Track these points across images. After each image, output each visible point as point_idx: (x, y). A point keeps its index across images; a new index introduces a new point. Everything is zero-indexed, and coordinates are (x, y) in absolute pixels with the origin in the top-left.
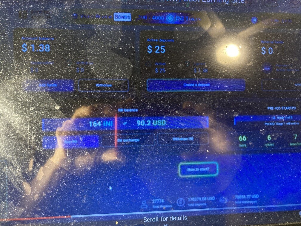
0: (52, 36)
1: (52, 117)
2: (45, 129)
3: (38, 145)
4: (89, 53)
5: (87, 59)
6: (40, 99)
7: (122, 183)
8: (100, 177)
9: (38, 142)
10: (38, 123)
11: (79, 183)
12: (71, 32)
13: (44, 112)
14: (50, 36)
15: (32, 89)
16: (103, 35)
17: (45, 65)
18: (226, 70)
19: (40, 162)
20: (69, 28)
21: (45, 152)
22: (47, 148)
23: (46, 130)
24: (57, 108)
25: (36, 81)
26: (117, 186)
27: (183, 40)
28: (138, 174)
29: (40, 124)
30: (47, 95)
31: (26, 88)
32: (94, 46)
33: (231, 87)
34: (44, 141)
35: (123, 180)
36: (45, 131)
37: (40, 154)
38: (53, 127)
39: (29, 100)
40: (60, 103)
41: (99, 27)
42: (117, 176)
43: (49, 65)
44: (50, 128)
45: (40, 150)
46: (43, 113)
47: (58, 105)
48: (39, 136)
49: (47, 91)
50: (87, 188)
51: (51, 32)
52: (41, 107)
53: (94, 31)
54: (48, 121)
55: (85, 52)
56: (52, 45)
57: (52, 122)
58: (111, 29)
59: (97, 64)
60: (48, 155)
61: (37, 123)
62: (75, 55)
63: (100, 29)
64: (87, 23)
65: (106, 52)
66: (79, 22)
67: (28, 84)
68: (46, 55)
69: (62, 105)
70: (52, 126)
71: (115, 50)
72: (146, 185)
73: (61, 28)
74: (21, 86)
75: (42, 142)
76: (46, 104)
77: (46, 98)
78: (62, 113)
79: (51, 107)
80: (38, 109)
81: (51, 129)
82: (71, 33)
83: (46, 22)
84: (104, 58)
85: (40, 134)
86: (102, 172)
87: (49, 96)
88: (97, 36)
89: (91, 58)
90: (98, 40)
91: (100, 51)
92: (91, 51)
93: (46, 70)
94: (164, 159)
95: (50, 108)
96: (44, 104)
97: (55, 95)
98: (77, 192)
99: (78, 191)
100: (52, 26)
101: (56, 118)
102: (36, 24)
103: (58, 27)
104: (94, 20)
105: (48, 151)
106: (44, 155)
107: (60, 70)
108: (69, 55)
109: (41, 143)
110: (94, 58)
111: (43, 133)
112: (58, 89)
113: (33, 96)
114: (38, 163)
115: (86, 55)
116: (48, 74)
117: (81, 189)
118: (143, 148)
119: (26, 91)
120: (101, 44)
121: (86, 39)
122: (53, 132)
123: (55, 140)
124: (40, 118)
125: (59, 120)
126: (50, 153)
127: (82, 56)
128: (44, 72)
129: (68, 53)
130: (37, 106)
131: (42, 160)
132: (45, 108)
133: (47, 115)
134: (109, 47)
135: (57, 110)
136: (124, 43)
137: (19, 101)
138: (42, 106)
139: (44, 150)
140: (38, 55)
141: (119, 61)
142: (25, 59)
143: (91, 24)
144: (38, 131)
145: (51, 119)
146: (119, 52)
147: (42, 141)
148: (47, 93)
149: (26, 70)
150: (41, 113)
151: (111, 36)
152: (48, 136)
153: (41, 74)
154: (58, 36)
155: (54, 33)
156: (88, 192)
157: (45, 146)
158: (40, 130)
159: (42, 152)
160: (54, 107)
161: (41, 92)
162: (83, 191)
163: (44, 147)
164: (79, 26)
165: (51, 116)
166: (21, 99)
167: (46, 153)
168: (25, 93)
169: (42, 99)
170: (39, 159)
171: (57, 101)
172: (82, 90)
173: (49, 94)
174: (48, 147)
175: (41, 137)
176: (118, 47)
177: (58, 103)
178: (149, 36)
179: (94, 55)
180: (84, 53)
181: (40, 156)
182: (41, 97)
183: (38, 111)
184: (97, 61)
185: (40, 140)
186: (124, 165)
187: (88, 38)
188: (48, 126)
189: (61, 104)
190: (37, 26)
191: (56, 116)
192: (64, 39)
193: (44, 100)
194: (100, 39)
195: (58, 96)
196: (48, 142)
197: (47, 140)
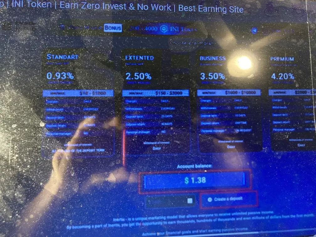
0: (37, 48)
1: (37, 135)
2: (29, 147)
3: (20, 165)
4: (76, 66)
5: (75, 73)
6: (24, 115)
7: (112, 206)
8: (88, 200)
9: (21, 162)
10: (21, 141)
11: (65, 207)
12: (57, 44)
13: (28, 129)
14: (35, 48)
15: (15, 105)
16: (93, 47)
17: (30, 79)
18: (225, 84)
19: (22, 184)
20: (56, 40)
21: (28, 173)
22: (30, 169)
23: (30, 149)
24: (42, 124)
25: (20, 97)
26: (107, 210)
27: (178, 52)
28: (130, 196)
29: (23, 142)
30: (32, 111)
31: (8, 103)
32: (82, 59)
33: (230, 101)
34: (27, 161)
35: (112, 203)
36: (28, 150)
37: (22, 175)
38: (37, 146)
39: (11, 117)
40: (45, 119)
41: (88, 39)
42: (107, 199)
43: (34, 80)
44: (34, 146)
45: (22, 170)
47: (43, 122)
48: (22, 156)
49: (31, 106)
50: (73, 212)
51: (36, 44)
52: (25, 124)
53: (83, 43)
54: (32, 139)
55: (73, 65)
56: (38, 58)
57: (36, 140)
58: (101, 41)
59: (86, 78)
60: (31, 176)
61: (20, 141)
62: (62, 68)
63: (89, 41)
64: (75, 34)
65: (96, 65)
66: (66, 33)
67: (11, 99)
68: (31, 68)
69: (47, 121)
70: (36, 144)
71: (104, 63)
72: (138, 208)
73: (47, 40)
75: (25, 162)
76: (30, 120)
77: (30, 115)
78: (48, 131)
79: (35, 124)
80: (22, 126)
81: (35, 148)
82: (58, 46)
83: (31, 34)
84: (93, 71)
85: (23, 153)
86: (90, 194)
87: (34, 112)
88: (85, 48)
89: (79, 72)
90: (87, 53)
91: (89, 64)
92: (79, 64)
93: (30, 84)
94: (158, 180)
95: (34, 125)
96: (28, 121)
98: (63, 216)
100: (38, 37)
101: (40, 136)
102: (20, 35)
104: (82, 32)
105: (31, 172)
106: (27, 176)
108: (55, 68)
109: (24, 163)
110: (82, 71)
111: (26, 153)
112: (44, 104)
113: (16, 112)
114: (20, 184)
115: (74, 69)
116: (33, 89)
117: (67, 213)
118: (135, 168)
119: (9, 107)
120: (90, 57)
121: (74, 52)
122: (37, 150)
123: (39, 159)
124: (23, 136)
125: (44, 138)
126: (33, 174)
127: (69, 69)
128: (29, 87)
129: (54, 66)
130: (20, 123)
131: (24, 181)
132: (29, 125)
133: (31, 132)
134: (98, 59)
135: (41, 127)
136: (114, 55)
137: (1, 118)
138: (26, 123)
139: (27, 171)
140: (22, 69)
141: (109, 75)
142: (8, 73)
143: (79, 36)
144: (20, 150)
145: (35, 136)
146: (109, 65)
147: (25, 160)
148: (32, 109)
149: (9, 84)
150: (25, 130)
151: (101, 48)
152: (32, 155)
153: (25, 89)
154: (44, 48)
155: (40, 45)
156: (75, 216)
157: (28, 166)
158: (23, 149)
159: (24, 173)
160: (39, 124)
161: (24, 107)
162: (69, 215)
163: (27, 168)
164: (67, 38)
165: (35, 134)
166: (3, 116)
167: (30, 174)
168: (8, 109)
169: (26, 115)
170: (21, 181)
171: (42, 117)
172: (69, 105)
173: (33, 110)
174: (31, 168)
175: (24, 156)
176: (108, 60)
177: (43, 120)
178: (142, 48)
179: (82, 68)
180: (72, 66)
181: (22, 177)
182: (25, 114)
183: (21, 128)
184: (86, 74)
185: (22, 160)
186: (114, 187)
187: (76, 50)
188: (32, 144)
189: (46, 121)
190: (21, 38)
191: (41, 133)
193: (28, 116)
194: (89, 51)
195: (43, 113)
196: (32, 161)
197: (31, 160)
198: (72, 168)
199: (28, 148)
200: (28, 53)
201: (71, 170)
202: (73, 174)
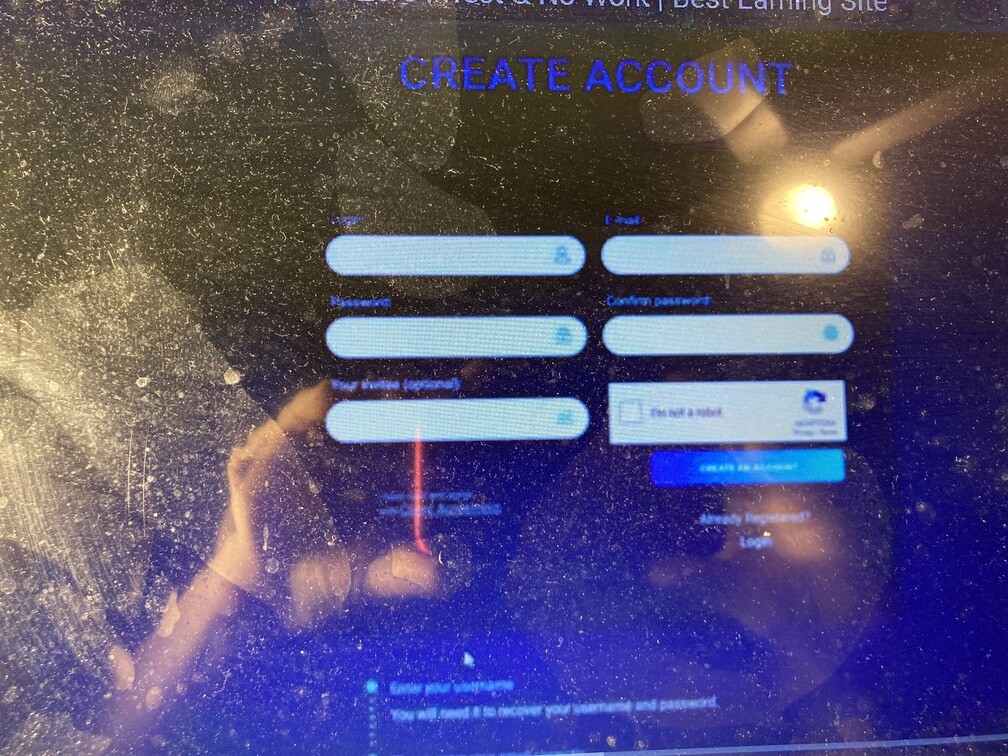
0: (217, 129)
1: (214, 411)
2: (188, 453)
3: (161, 509)
4: (343, 188)
5: (339, 209)
6: (174, 347)
7: (459, 647)
8: (381, 627)
9: (163, 501)
10: (165, 431)
11: (307, 649)
12: (281, 115)
13: (186, 394)
14: (210, 129)
15: (146, 313)
16: (395, 124)
17: (192, 230)
19: (167, 571)
20: (276, 102)
21: (187, 537)
22: (192, 522)
23: (192, 457)
24: (233, 378)
25: (160, 287)
26: (442, 659)
27: (672, 141)
28: (517, 615)
29: (171, 436)
30: (198, 335)
31: (124, 309)
32: (361, 164)
33: (847, 303)
34: (183, 497)
35: (460, 637)
36: (186, 461)
37: (168, 543)
38: (214, 448)
39: (132, 352)
40: (240, 361)
41: (381, 98)
42: (442, 625)
43: (205, 232)
44: (206, 450)
45: (169, 527)
46: (181, 395)
47: (234, 369)
48: (168, 480)
49: (195, 319)
50: (334, 667)
51: (213, 116)
52: (176, 376)
53: (362, 113)
54: (199, 424)
55: (330, 182)
56: (218, 160)
57: (213, 429)
58: (421, 105)
59: (373, 226)
60: (196, 547)
61: (161, 431)
62: (295, 194)
63: (383, 105)
65: (405, 185)
66: (310, 81)
67: (133, 295)
68: (197, 196)
69: (247, 367)
70: (212, 443)
71: (436, 178)
72: (546, 655)
73: (247, 103)
74: (106, 304)
75: (176, 501)
76: (192, 364)
77: (192, 345)
78: (250, 399)
79: (210, 376)
80: (166, 383)
81: (210, 454)
82: (284, 121)
83: (199, 83)
84: (396, 205)
85: (169, 470)
86: (389, 607)
87: (204, 336)
88: (372, 127)
89: (353, 207)
90: (376, 144)
91: (384, 182)
92: (352, 182)
93: (193, 246)
94: (610, 564)
95: (205, 378)
96: (185, 366)
97: (224, 333)
98: (299, 680)
99: (300, 675)
100: (219, 95)
101: (226, 416)
102: (162, 89)
103: (239, 99)
104: (360, 77)
105: (196, 531)
106: (184, 546)
107: (243, 247)
108: (274, 194)
109: (172, 502)
110: (363, 205)
111: (181, 469)
112: (237, 312)
113: (147, 337)
114: (162, 573)
115: (335, 196)
116: (201, 261)
117: (312, 670)
118: (534, 523)
119: (125, 321)
120: (386, 158)
121: (336, 140)
122: (214, 463)
123: (221, 491)
124: (170, 415)
125: (239, 421)
126: (203, 540)
127: (319, 199)
128: (188, 253)
129: (271, 187)
130: (161, 374)
131: (174, 563)
132: (190, 379)
133: (196, 403)
134: (413, 167)
135: (230, 386)
136: (465, 151)
137: (101, 356)
138: (178, 371)
139: (185, 530)
140: (168, 196)
141: (448, 216)
142: (124, 211)
143: (352, 89)
144: (162, 460)
145: (208, 417)
146: (446, 184)
147: (178, 494)
148: (198, 326)
149: (127, 246)
150: (176, 396)
151: (422, 128)
152: (200, 478)
153: (178, 261)
154: (237, 130)
155: (225, 120)
156: (337, 679)
157: (187, 515)
158: (169, 456)
159: (175, 535)
160: (221, 378)
161: (175, 322)
162: (319, 675)
164: (312, 95)
165: (208, 408)
166: (107, 349)
167: (191, 540)
168: (122, 326)
169: (180, 348)
170: (165, 562)
171: (230, 354)
172: (318, 315)
173: (202, 329)
174: (196, 519)
175: (174, 480)
176: (444, 168)
177: (234, 362)
178: (554, 129)
179: (361, 193)
180: (329, 187)
181: (169, 549)
182: (176, 342)
183: (163, 389)
184: (372, 215)
185: (168, 493)
186: (467, 585)
187: (343, 135)
188: (198, 442)
189: (244, 365)
190: (166, 96)
191: (229, 406)
192: (258, 139)
193: (187, 350)
194: (382, 140)
196: (198, 498)
197: (195, 494)
198: (331, 522)
199: (185, 456)
200: (188, 145)
201: (324, 527)
202: (331, 540)
